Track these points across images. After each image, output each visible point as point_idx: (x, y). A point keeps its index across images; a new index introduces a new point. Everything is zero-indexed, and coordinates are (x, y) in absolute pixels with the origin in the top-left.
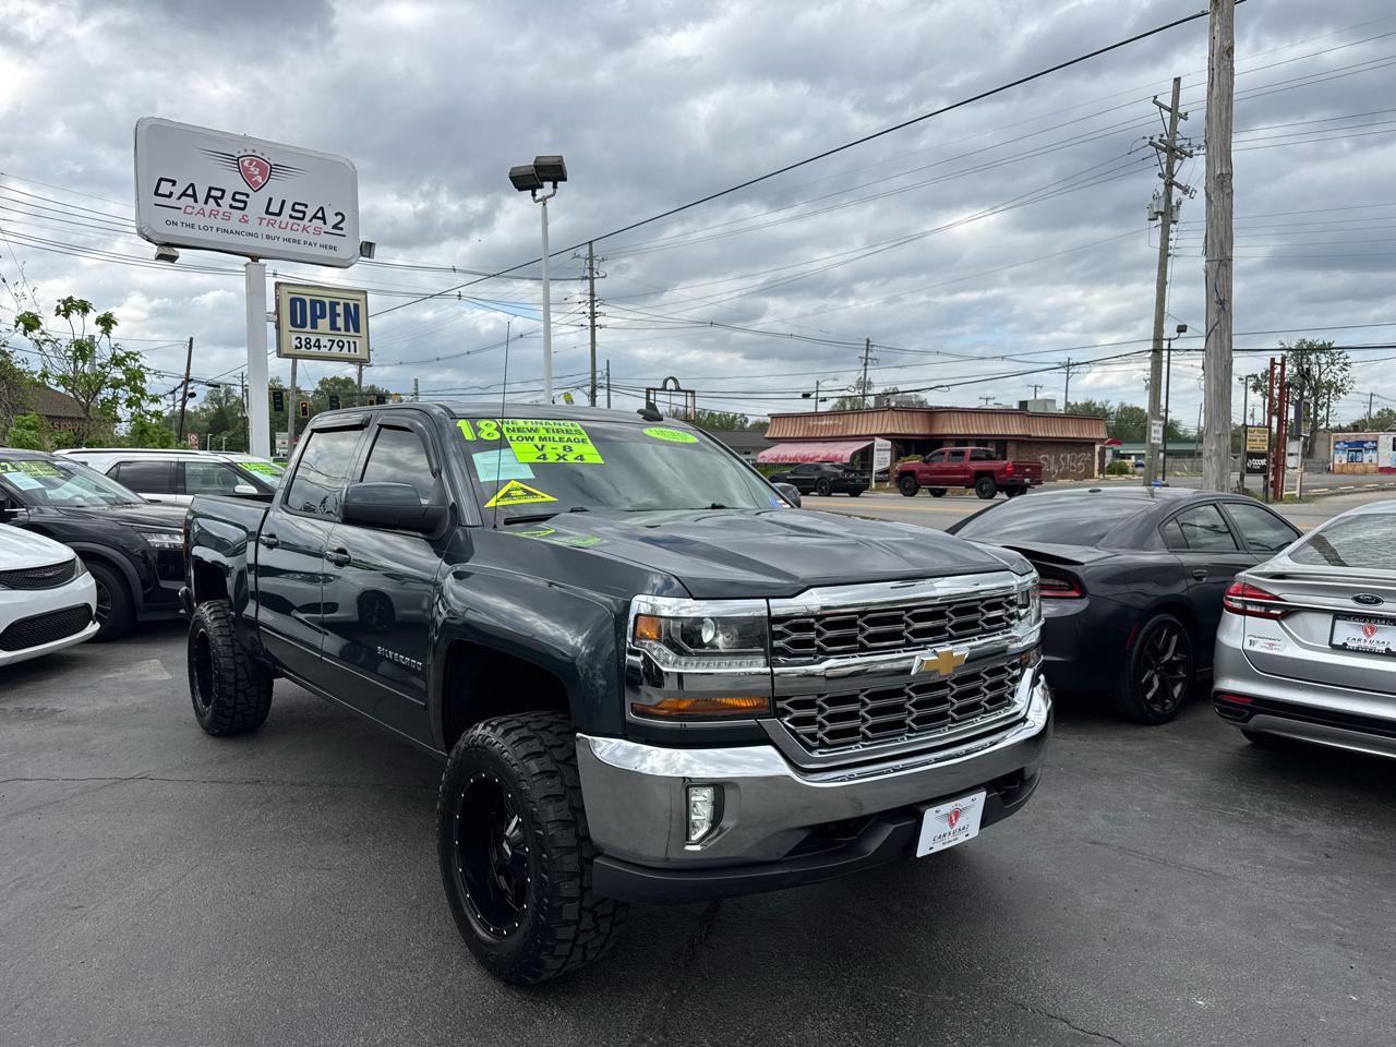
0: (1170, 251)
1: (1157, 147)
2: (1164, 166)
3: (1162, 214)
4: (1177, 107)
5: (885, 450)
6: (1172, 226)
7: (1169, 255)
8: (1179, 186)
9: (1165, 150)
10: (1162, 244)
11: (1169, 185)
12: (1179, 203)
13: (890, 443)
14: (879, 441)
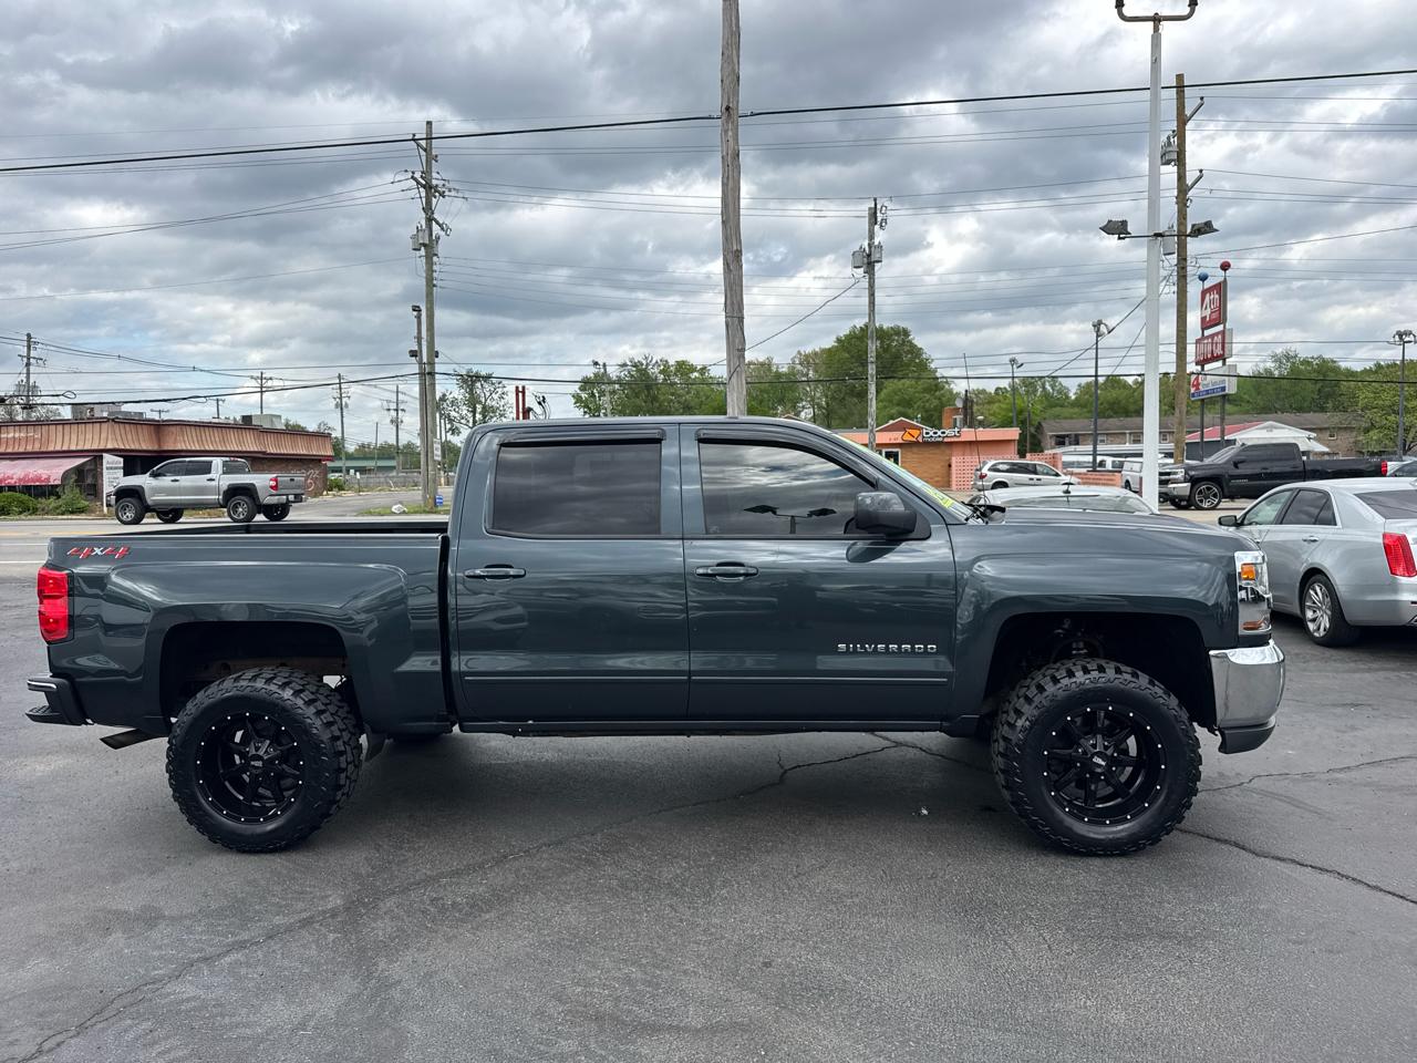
0: (435, 282)
1: (418, 183)
2: (424, 200)
3: (424, 245)
4: (431, 148)
5: (116, 468)
6: (435, 259)
7: (434, 286)
8: (437, 223)
9: (424, 186)
10: (427, 274)
11: (430, 220)
12: (438, 238)
13: (122, 460)
14: (107, 458)
